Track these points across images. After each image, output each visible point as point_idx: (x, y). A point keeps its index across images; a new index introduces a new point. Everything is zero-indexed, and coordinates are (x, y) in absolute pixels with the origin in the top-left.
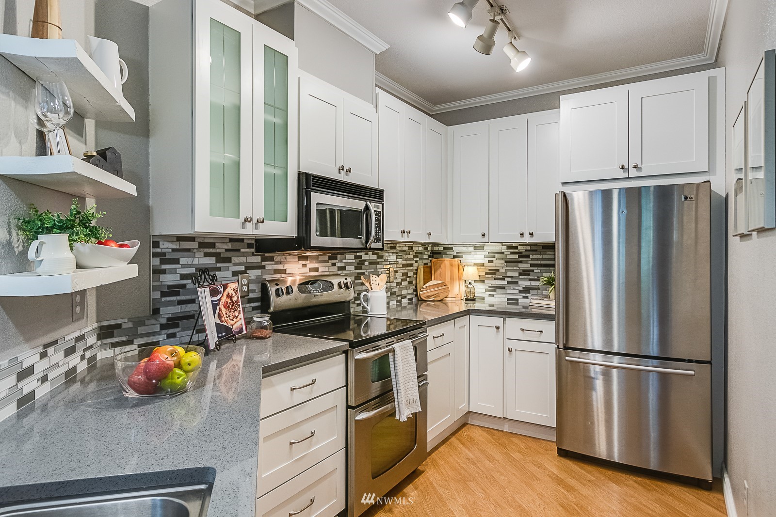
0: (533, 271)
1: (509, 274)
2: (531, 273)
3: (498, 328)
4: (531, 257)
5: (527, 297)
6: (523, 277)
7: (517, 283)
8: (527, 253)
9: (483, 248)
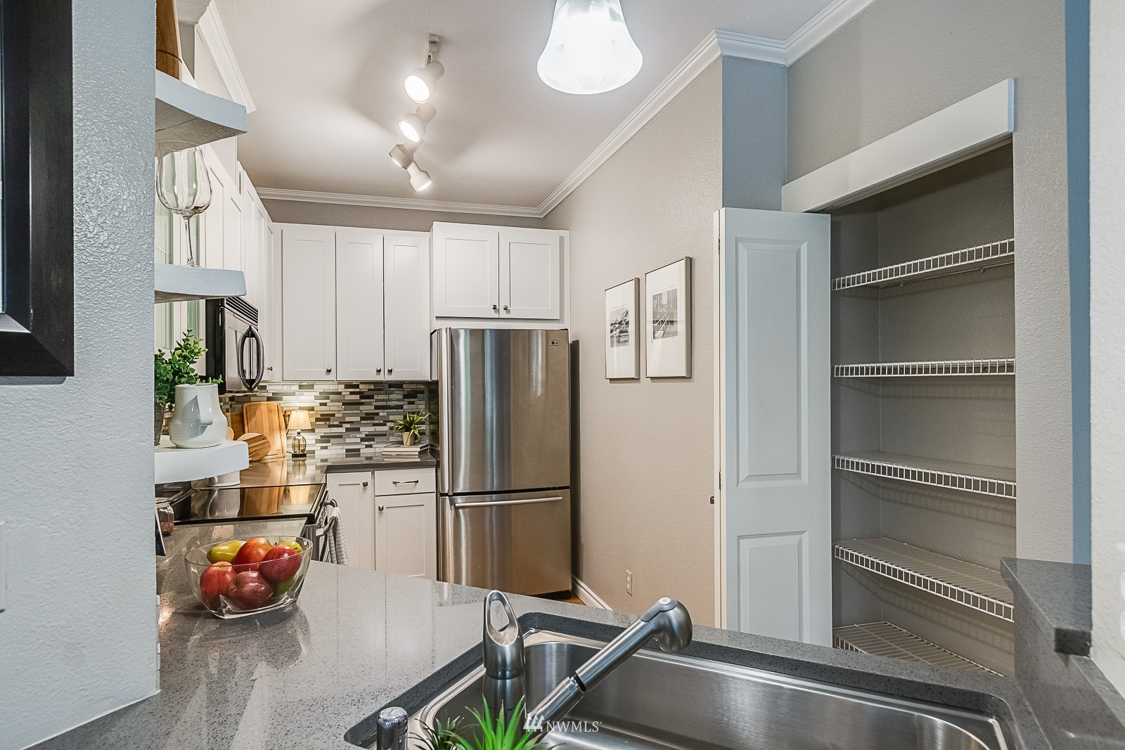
0: (378, 414)
1: (348, 419)
2: (376, 417)
3: (365, 485)
4: (376, 397)
5: (371, 446)
6: (366, 422)
7: (358, 430)
8: (371, 393)
9: (312, 387)
